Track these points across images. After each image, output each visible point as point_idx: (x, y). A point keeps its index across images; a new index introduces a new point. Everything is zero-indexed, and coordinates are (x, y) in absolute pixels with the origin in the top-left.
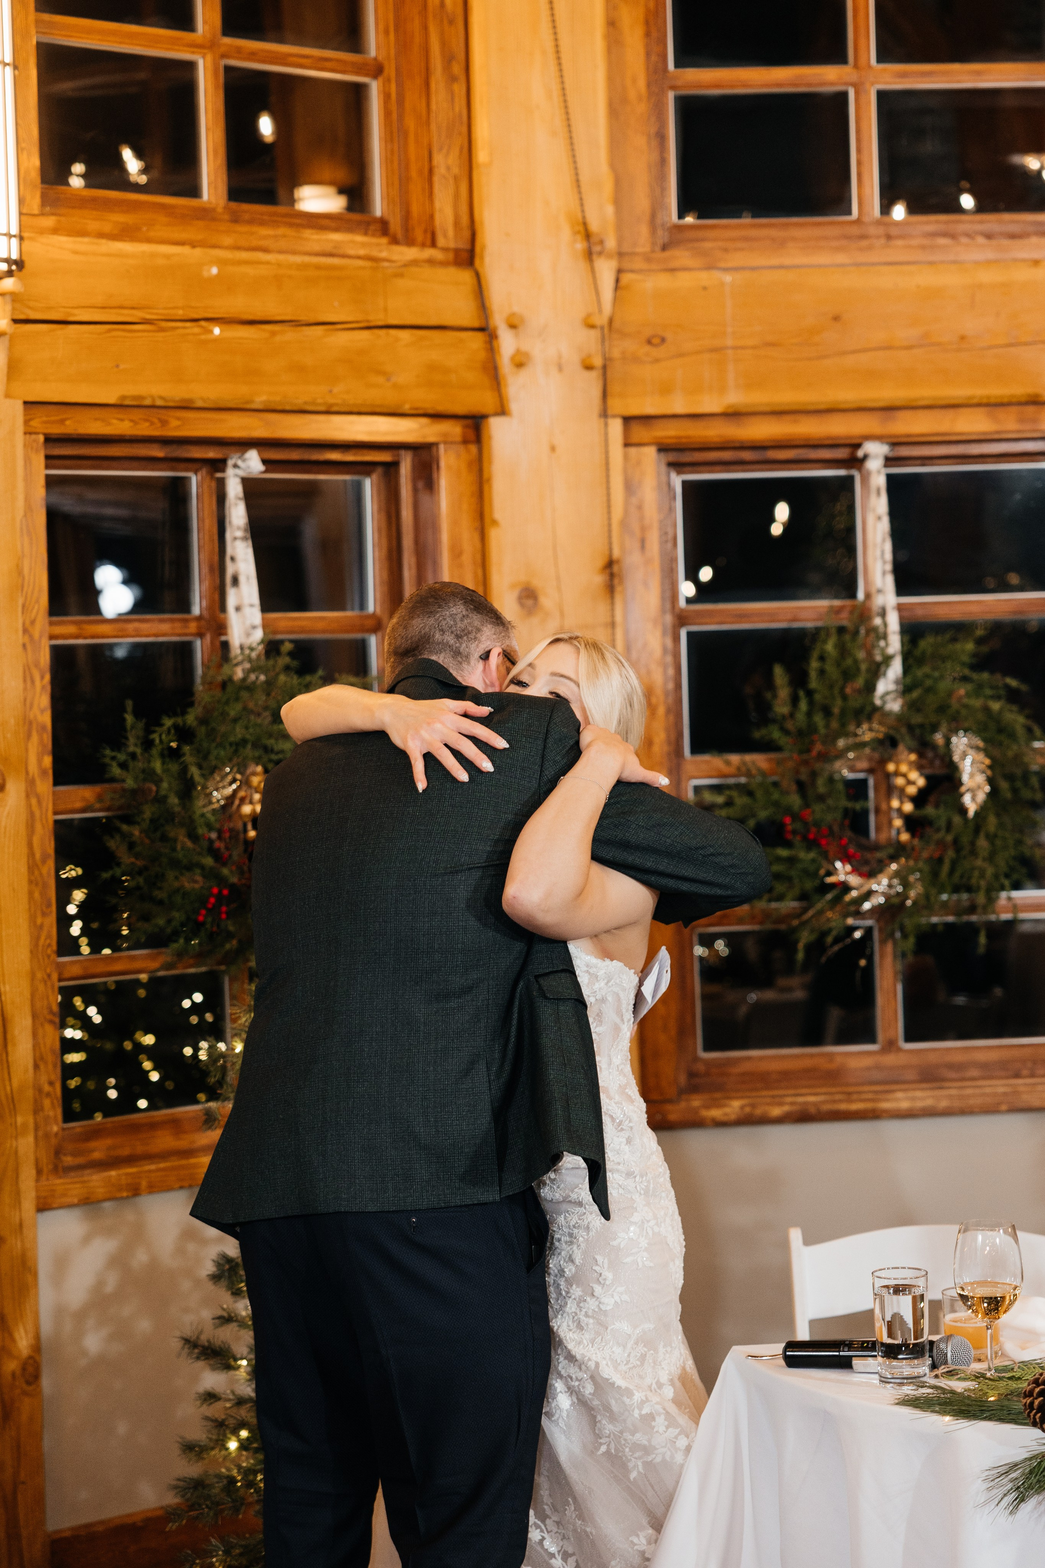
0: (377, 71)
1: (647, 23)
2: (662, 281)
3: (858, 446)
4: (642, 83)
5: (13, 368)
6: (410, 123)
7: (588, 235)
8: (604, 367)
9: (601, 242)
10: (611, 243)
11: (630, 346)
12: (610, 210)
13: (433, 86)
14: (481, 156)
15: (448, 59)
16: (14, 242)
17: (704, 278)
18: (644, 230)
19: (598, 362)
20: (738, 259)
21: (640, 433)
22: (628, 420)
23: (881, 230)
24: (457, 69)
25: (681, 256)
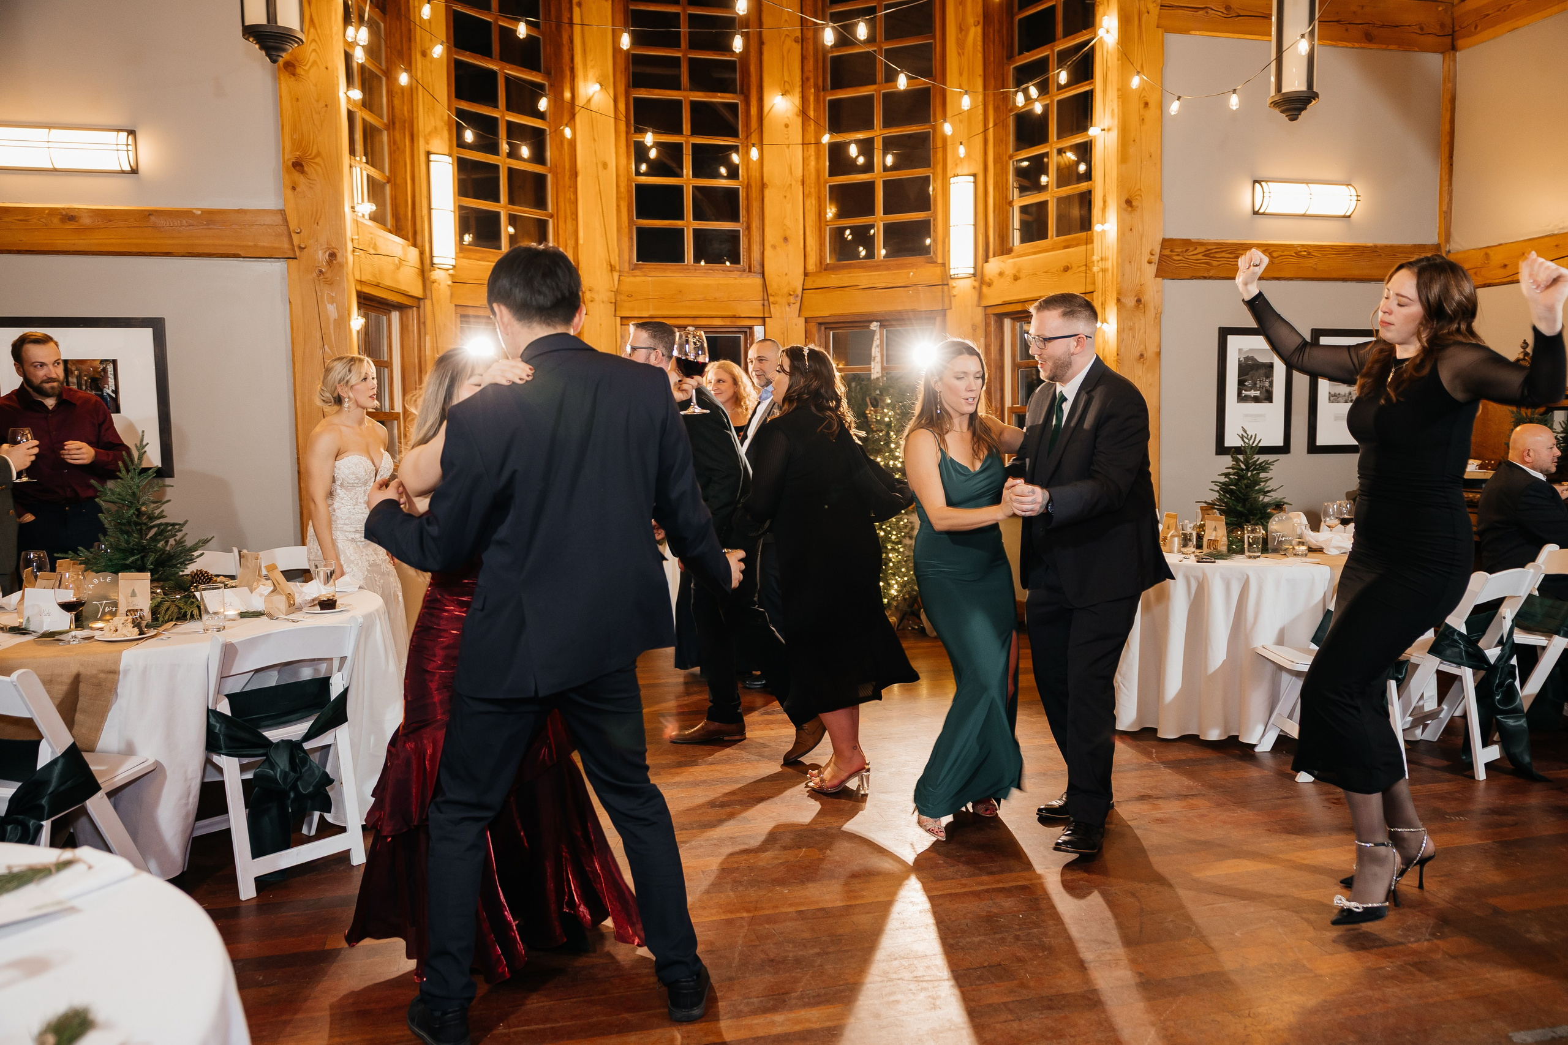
0: (552, 216)
1: (628, 206)
2: (632, 279)
3: (686, 328)
4: (627, 224)
5: (452, 295)
6: (561, 232)
7: (611, 265)
8: (615, 303)
9: (615, 267)
10: (618, 268)
11: (624, 297)
12: (617, 258)
13: (567, 221)
14: (581, 241)
15: (572, 214)
16: (454, 260)
17: (644, 278)
18: (627, 265)
19: (614, 301)
20: (653, 274)
21: (625, 322)
22: (621, 318)
23: (694, 268)
24: (574, 217)
25: (637, 272)
